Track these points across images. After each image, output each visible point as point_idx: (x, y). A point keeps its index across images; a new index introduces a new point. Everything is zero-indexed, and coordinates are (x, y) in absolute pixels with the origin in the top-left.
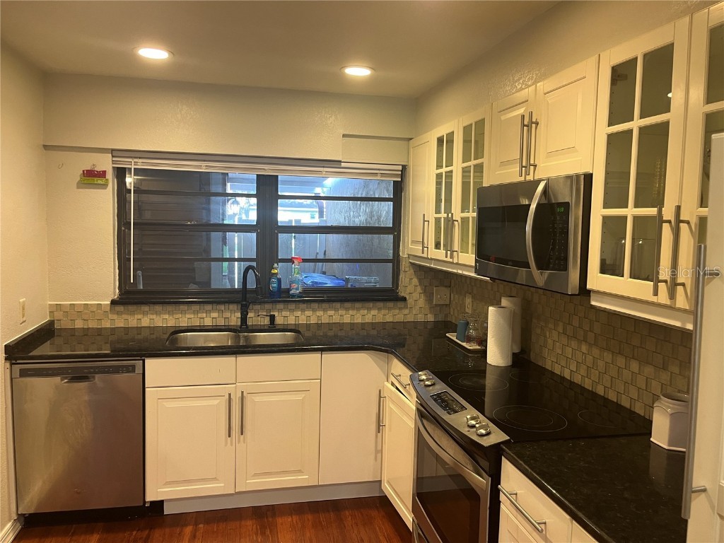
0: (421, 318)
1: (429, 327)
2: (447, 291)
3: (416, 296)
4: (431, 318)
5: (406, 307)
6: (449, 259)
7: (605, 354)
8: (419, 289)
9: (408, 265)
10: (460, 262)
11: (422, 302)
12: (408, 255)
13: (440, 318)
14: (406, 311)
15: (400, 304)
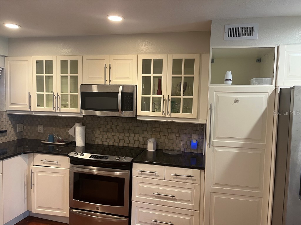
0: (12, 139)
1: (16, 142)
2: (21, 125)
3: (10, 129)
4: (16, 138)
5: (6, 135)
6: (54, 111)
7: (122, 134)
8: (11, 126)
9: (6, 115)
10: (61, 111)
11: (13, 132)
12: (6, 110)
13: (20, 138)
14: (6, 137)
15: (4, 134)
